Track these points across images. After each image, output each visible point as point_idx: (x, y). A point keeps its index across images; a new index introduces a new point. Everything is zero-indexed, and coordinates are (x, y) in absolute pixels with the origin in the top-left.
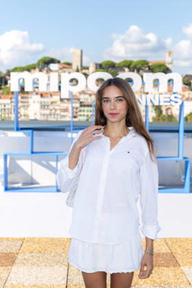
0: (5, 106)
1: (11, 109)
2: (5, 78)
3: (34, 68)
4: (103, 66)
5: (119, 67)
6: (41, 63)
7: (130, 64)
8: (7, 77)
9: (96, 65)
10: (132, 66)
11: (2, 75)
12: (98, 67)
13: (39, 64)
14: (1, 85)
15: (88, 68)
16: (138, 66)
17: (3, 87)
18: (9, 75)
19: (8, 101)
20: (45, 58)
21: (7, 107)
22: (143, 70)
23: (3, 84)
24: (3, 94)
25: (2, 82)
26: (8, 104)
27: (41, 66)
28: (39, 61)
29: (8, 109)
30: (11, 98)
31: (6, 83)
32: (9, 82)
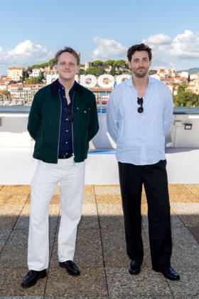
0: (27, 92)
1: (32, 94)
2: (27, 73)
3: (47, 66)
4: (94, 64)
5: (105, 65)
7: (113, 63)
8: (29, 72)
9: (90, 63)
12: (91, 65)
13: (50, 63)
15: (84, 66)
16: (118, 65)
17: (25, 79)
18: (31, 71)
19: (30, 89)
22: (121, 67)
23: (25, 77)
26: (29, 91)
27: (51, 65)
28: (51, 61)
29: (30, 94)
30: (31, 87)
31: (28, 76)
32: (30, 75)
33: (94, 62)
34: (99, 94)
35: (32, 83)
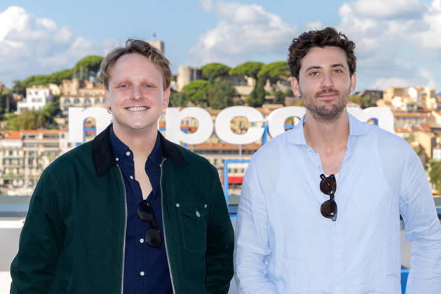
0: (11, 153)
1: (24, 159)
2: (11, 98)
3: (70, 78)
4: (205, 73)
5: (235, 75)
6: (81, 69)
7: (258, 70)
8: (17, 96)
9: (192, 71)
10: (261, 73)
11: (5, 92)
12: (195, 75)
13: (78, 72)
14: (3, 112)
15: (175, 78)
16: (273, 75)
17: (7, 115)
18: (24, 94)
19: (18, 144)
20: (91, 57)
21: (15, 155)
22: (282, 80)
23: (7, 110)
24: (7, 129)
25: (4, 107)
26: (18, 150)
27: (81, 74)
28: (78, 65)
29: (18, 159)
30: (24, 138)
31: (13, 107)
32: (20, 105)
33: (205, 67)
34: (219, 158)
35: (26, 128)
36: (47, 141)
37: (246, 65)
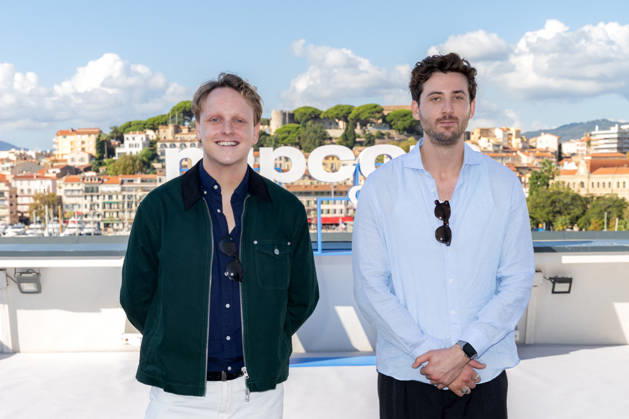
0: (110, 197)
1: (123, 203)
2: (109, 143)
3: (165, 124)
4: (297, 116)
5: (325, 119)
6: (177, 114)
7: (349, 113)
8: (113, 142)
9: (284, 114)
10: (351, 116)
11: (103, 138)
12: (287, 119)
13: (173, 117)
14: (102, 158)
15: (268, 122)
16: (363, 117)
17: (105, 160)
18: (121, 140)
19: (117, 188)
20: (185, 103)
21: (114, 199)
22: (372, 123)
23: (105, 155)
24: (106, 174)
25: (102, 152)
26: (117, 194)
27: (177, 120)
28: (173, 111)
29: (118, 203)
30: (122, 183)
31: (111, 153)
32: (118, 150)
33: (297, 111)
34: (312, 199)
35: (124, 174)
36: (145, 185)
37: (336, 108)
